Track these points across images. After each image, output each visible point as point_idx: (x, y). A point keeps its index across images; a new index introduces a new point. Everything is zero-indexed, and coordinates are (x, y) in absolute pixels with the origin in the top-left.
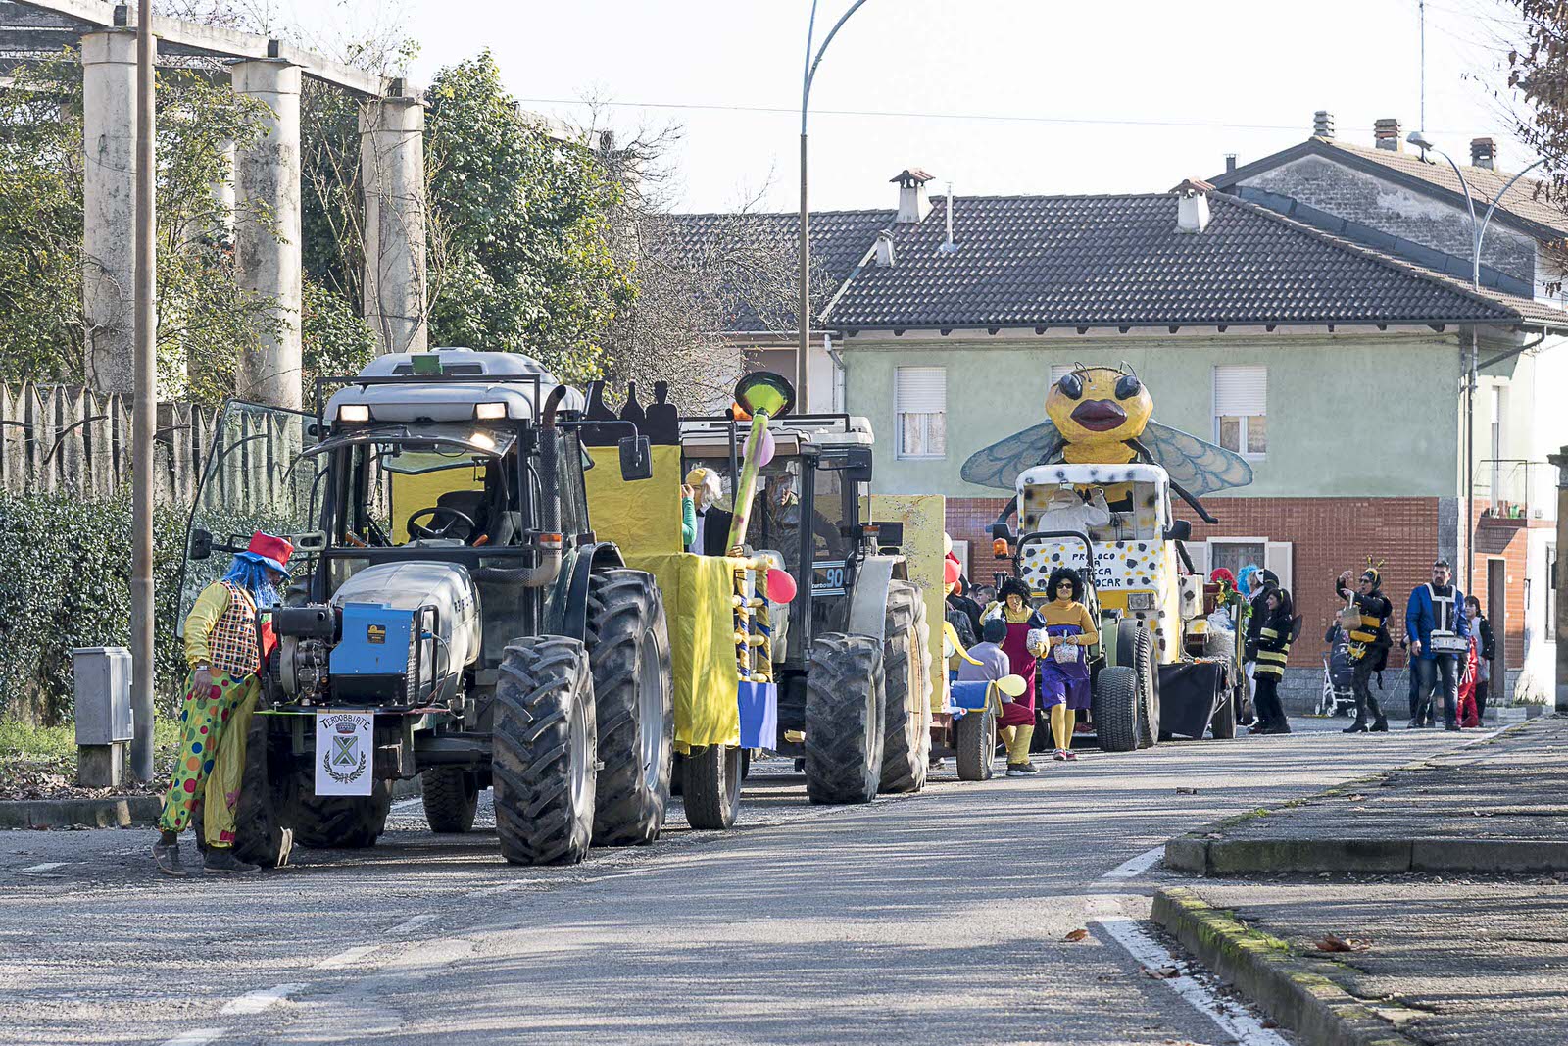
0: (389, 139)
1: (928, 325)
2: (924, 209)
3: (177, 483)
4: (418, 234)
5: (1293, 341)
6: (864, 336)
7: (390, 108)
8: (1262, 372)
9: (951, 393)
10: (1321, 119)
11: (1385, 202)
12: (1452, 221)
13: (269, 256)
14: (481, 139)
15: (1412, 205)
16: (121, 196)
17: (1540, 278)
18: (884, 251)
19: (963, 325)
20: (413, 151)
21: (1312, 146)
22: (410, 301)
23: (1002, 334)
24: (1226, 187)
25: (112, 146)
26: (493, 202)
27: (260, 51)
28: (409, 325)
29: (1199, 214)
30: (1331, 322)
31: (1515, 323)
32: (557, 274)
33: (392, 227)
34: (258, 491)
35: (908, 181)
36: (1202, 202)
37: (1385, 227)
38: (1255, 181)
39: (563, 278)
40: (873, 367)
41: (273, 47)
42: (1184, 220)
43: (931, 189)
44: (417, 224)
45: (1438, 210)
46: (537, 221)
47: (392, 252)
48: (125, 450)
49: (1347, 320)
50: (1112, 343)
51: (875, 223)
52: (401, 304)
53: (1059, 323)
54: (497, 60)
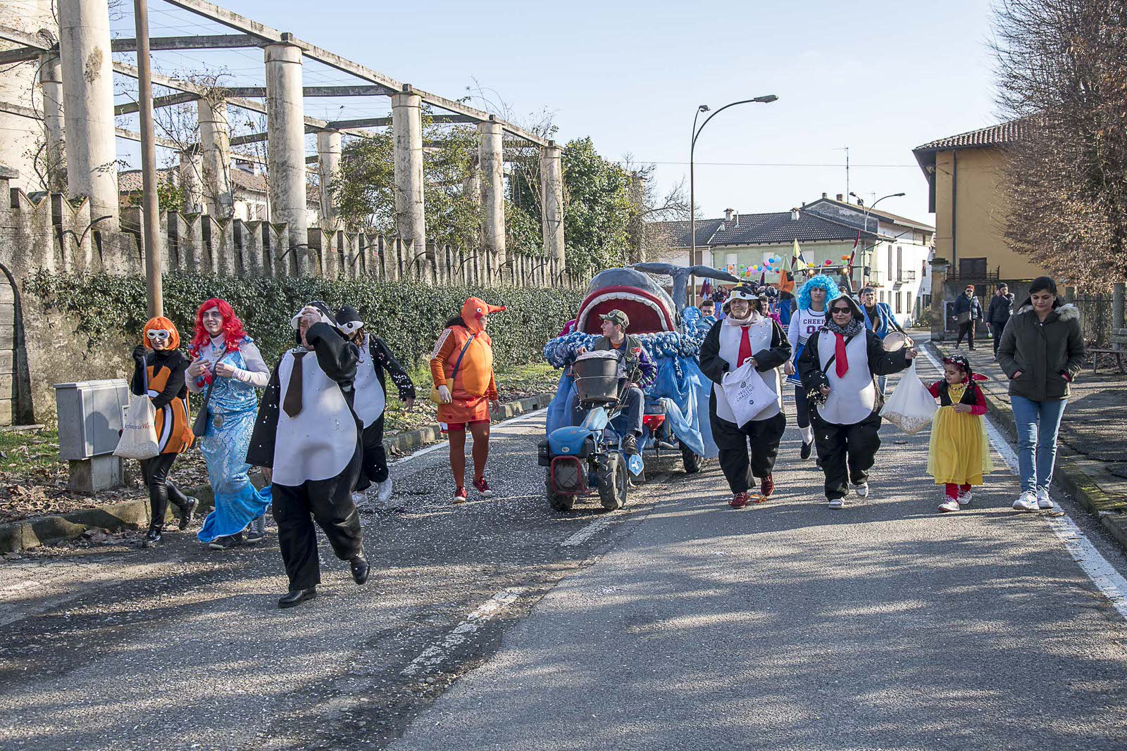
0: (548, 161)
1: (733, 244)
2: (732, 217)
3: (438, 276)
4: (559, 193)
5: (820, 245)
6: (718, 247)
7: (548, 150)
8: (813, 252)
9: (739, 260)
10: (824, 194)
11: (841, 212)
12: (857, 216)
13: (491, 193)
14: (583, 163)
15: (848, 212)
16: (407, 160)
17: (879, 229)
18: (722, 227)
19: (741, 243)
20: (557, 164)
21: (823, 199)
22: (557, 215)
23: (750, 245)
24: (803, 209)
25: (402, 140)
26: (588, 184)
27: (486, 118)
28: (557, 224)
29: (797, 216)
30: (830, 240)
31: (876, 238)
32: (610, 208)
33: (551, 191)
34: (482, 278)
35: (728, 211)
36: (797, 213)
37: (841, 218)
38: (810, 208)
39: (612, 209)
40: (720, 254)
41: (491, 117)
42: (793, 218)
43: (734, 213)
44: (559, 189)
45: (854, 213)
46: (604, 190)
47: (550, 199)
48: (406, 261)
49: (834, 239)
50: (777, 246)
51: (720, 221)
52: (554, 216)
53: (764, 242)
54: (592, 140)
